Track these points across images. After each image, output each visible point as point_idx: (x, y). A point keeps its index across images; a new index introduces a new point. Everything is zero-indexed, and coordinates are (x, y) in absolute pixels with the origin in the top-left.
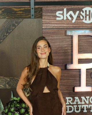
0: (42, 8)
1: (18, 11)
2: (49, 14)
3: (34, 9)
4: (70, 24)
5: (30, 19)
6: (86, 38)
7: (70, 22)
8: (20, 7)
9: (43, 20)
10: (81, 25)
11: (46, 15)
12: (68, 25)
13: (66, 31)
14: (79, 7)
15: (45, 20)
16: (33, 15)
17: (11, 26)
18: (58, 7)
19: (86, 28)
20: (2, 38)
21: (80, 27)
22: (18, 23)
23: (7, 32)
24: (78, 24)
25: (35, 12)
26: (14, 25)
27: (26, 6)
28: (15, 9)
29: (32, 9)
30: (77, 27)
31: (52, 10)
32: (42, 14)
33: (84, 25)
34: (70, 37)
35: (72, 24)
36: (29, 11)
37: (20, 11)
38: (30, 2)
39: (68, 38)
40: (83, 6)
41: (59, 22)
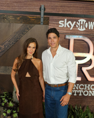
0: (49, 17)
1: (32, 19)
2: (54, 22)
3: (43, 18)
4: (69, 31)
5: (40, 25)
6: (79, 42)
7: (68, 29)
8: (33, 15)
9: (49, 27)
10: (76, 32)
11: (51, 23)
12: (67, 31)
13: (65, 35)
14: (76, 18)
15: (50, 27)
16: (42, 22)
17: (25, 29)
18: (60, 18)
19: (80, 34)
20: (18, 38)
21: (75, 33)
22: (31, 27)
23: (23, 34)
24: (74, 31)
25: (44, 20)
26: (28, 29)
27: (37, 15)
28: (30, 17)
29: (42, 17)
30: (73, 33)
31: (56, 20)
32: (48, 22)
33: (78, 32)
34: (68, 40)
35: (70, 31)
36: (40, 19)
37: (33, 18)
38: (41, 13)
39: (67, 41)
40: (79, 18)
41: (61, 28)
